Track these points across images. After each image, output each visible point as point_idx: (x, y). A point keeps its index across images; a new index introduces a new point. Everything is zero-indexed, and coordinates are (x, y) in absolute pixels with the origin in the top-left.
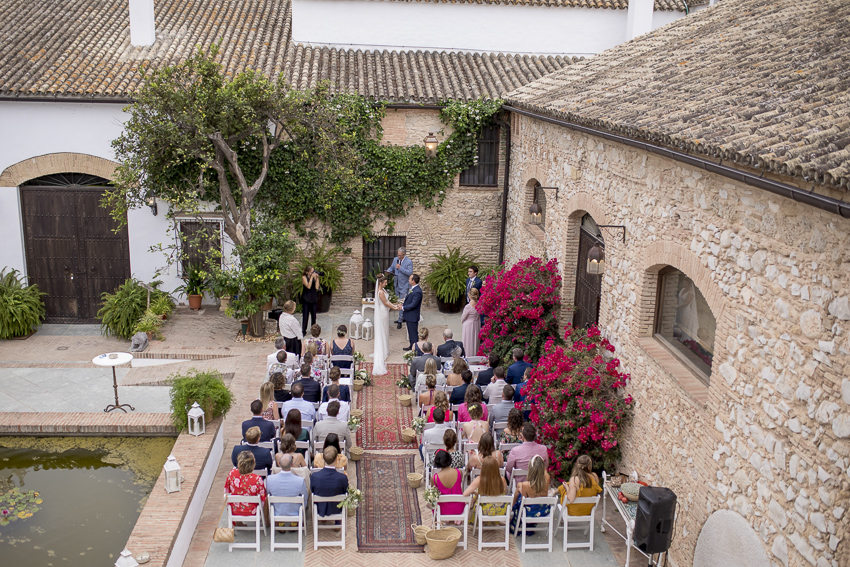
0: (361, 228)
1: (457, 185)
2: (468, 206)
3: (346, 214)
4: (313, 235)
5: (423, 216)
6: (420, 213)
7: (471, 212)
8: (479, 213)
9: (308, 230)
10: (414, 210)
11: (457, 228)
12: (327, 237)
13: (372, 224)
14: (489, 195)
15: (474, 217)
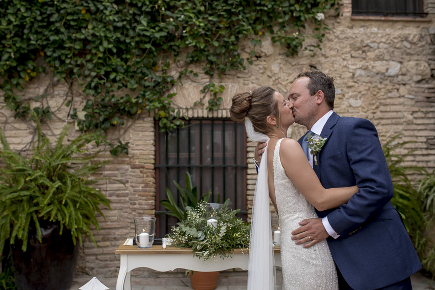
0: (148, 94)
1: (347, 11)
2: (371, 55)
3: (115, 61)
4: (45, 115)
5: (283, 76)
6: (275, 68)
7: (380, 66)
8: (395, 68)
9: (35, 105)
10: (262, 64)
11: (352, 101)
12: (74, 116)
13: (174, 91)
14: (412, 31)
15: (384, 76)
